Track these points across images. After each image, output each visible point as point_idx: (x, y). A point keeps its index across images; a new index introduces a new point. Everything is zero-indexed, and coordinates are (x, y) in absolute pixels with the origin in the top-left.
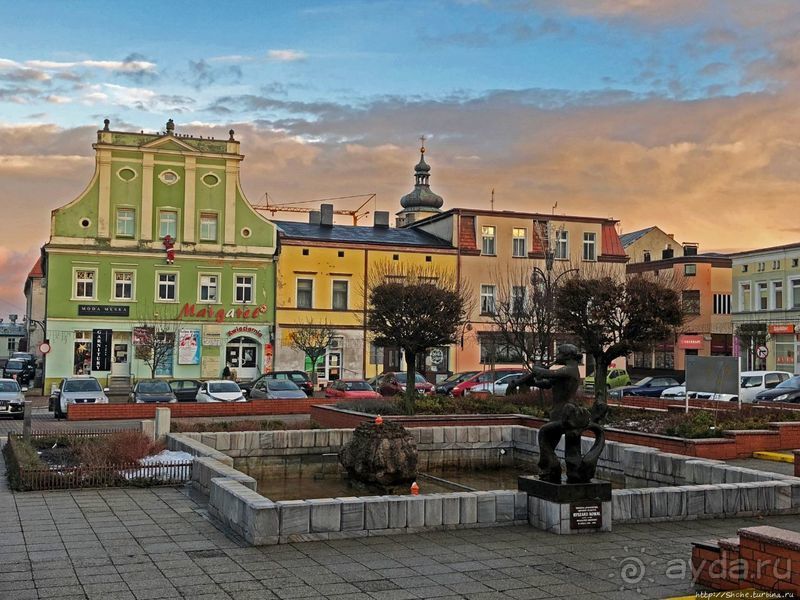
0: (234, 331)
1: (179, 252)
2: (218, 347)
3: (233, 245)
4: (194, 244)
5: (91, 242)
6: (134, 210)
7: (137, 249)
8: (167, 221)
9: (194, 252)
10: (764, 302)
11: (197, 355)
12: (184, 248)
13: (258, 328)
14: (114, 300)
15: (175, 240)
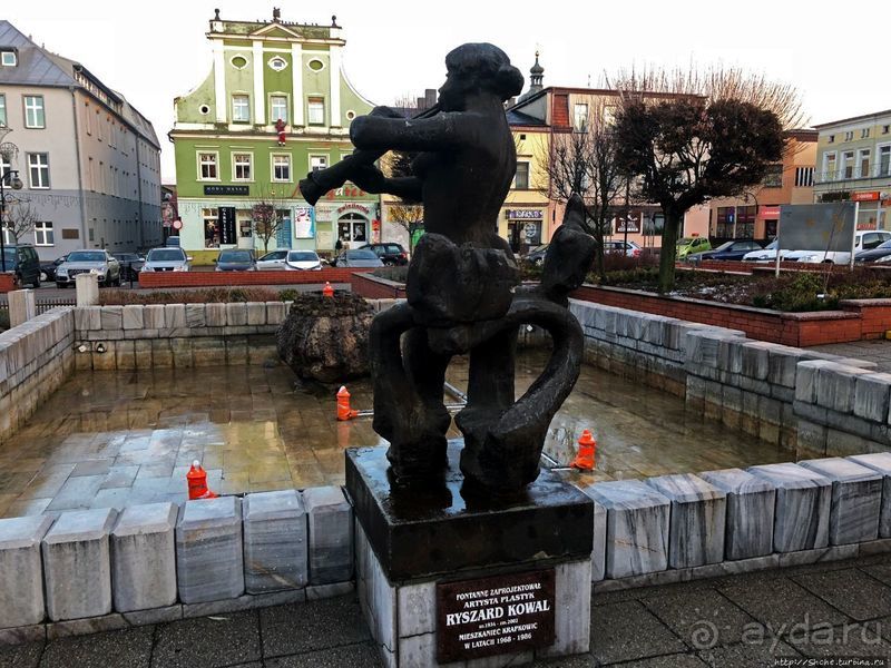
0: (344, 208)
1: (291, 135)
2: (330, 223)
3: (339, 128)
4: (304, 127)
5: (211, 127)
6: (248, 96)
7: (252, 133)
8: (279, 106)
9: (304, 135)
10: (849, 171)
11: (312, 229)
12: (295, 132)
13: (365, 205)
14: (235, 180)
15: (286, 124)
